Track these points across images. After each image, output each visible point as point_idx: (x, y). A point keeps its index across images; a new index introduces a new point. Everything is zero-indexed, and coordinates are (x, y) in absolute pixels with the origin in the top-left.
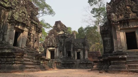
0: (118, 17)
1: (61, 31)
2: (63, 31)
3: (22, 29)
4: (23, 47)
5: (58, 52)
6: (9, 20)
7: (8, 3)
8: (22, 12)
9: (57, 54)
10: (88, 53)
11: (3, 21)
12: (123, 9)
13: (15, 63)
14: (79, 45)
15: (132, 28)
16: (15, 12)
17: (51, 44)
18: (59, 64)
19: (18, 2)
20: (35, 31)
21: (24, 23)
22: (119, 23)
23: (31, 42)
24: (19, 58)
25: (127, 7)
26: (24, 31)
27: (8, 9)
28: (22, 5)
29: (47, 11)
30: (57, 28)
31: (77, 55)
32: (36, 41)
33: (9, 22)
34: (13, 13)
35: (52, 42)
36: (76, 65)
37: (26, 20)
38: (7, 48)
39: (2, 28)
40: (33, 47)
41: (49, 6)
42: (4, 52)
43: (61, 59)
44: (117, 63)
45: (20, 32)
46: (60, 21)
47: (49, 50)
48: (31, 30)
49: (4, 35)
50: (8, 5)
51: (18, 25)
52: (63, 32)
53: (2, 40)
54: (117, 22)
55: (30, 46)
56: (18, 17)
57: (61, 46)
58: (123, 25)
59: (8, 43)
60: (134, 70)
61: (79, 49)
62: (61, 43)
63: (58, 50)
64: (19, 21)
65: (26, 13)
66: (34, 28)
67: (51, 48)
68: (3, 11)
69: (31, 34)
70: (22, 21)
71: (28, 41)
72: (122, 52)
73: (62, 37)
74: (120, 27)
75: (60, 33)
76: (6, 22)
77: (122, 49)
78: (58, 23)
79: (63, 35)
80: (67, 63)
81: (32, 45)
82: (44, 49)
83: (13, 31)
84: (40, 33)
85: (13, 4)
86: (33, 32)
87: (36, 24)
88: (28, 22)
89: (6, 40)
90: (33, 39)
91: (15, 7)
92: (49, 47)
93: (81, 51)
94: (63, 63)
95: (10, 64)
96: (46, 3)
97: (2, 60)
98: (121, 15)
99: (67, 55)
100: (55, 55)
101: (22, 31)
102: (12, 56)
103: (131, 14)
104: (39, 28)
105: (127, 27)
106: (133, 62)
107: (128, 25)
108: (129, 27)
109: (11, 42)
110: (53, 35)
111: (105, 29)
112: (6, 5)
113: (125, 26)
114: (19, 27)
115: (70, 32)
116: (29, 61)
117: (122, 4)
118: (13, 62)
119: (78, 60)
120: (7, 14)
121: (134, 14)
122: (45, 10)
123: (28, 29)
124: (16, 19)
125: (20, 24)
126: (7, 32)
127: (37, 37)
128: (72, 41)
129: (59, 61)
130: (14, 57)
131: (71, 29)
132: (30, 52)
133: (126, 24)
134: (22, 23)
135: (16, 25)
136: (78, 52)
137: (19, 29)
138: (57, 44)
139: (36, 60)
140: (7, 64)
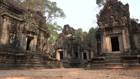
0: (104, 25)
1: (69, 34)
2: (71, 33)
3: (32, 36)
4: (33, 51)
5: (66, 53)
6: (22, 31)
7: (21, 17)
8: (32, 24)
9: (65, 55)
10: (94, 54)
11: (18, 31)
12: (108, 18)
13: (27, 63)
14: (85, 46)
15: (115, 34)
16: (26, 24)
17: (60, 46)
18: (67, 63)
19: (28, 16)
20: (44, 37)
21: (34, 32)
22: (104, 30)
23: (41, 46)
24: (30, 59)
25: (111, 16)
26: (34, 38)
27: (22, 22)
28: (32, 18)
29: (59, 14)
30: (66, 31)
31: (84, 56)
32: (44, 45)
33: (22, 32)
34: (25, 25)
35: (61, 44)
36: (82, 65)
37: (35, 29)
38: (21, 52)
39: (18, 37)
40: (42, 50)
41: (60, 9)
42: (19, 55)
43: (69, 59)
44: (98, 62)
45: (31, 39)
46: (68, 25)
47: (59, 52)
48: (40, 36)
49: (19, 42)
50: (22, 19)
51: (29, 34)
52: (71, 35)
53: (18, 46)
54: (103, 29)
55: (40, 49)
56: (28, 28)
57: (69, 48)
58: (108, 32)
59: (22, 48)
60: (108, 67)
61: (85, 50)
62: (69, 45)
63: (66, 51)
64: (30, 31)
65: (35, 23)
66: (43, 34)
67: (60, 50)
68: (18, 24)
69: (40, 39)
70: (32, 31)
71: (38, 45)
72: (106, 53)
73: (70, 40)
74: (106, 33)
75: (68, 36)
76: (20, 32)
77: (106, 51)
78: (67, 26)
79: (70, 38)
80: (74, 63)
81: (41, 49)
82: (55, 51)
83: (25, 39)
84: (48, 37)
85: (25, 18)
86: (42, 38)
87: (44, 31)
88: (37, 31)
89: (21, 46)
90: (42, 43)
91: (27, 20)
92: (58, 49)
93: (87, 52)
94: (70, 63)
95: (24, 63)
96: (57, 7)
97: (19, 61)
98: (106, 23)
99: (75, 56)
100: (64, 56)
101: (33, 38)
102: (25, 58)
103: (114, 23)
104: (47, 34)
105: (111, 33)
106: (109, 62)
107: (112, 32)
108: (113, 33)
109: (25, 48)
110: (62, 38)
111: (98, 33)
112: (20, 19)
113: (109, 32)
114: (30, 35)
115: (80, 33)
116: (38, 61)
117: (108, 14)
118: (26, 62)
119: (85, 60)
120: (21, 26)
121: (117, 23)
122: (56, 13)
123: (37, 36)
124: (27, 30)
125: (31, 33)
126: (21, 40)
127: (46, 42)
128: (79, 43)
129: (67, 61)
130: (26, 59)
131: (82, 30)
132: (39, 55)
133: (111, 31)
134: (32, 32)
135: (27, 34)
136: (84, 52)
137: (30, 37)
138: (65, 46)
139: (43, 60)
140: (22, 64)
